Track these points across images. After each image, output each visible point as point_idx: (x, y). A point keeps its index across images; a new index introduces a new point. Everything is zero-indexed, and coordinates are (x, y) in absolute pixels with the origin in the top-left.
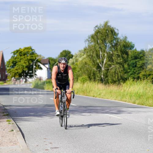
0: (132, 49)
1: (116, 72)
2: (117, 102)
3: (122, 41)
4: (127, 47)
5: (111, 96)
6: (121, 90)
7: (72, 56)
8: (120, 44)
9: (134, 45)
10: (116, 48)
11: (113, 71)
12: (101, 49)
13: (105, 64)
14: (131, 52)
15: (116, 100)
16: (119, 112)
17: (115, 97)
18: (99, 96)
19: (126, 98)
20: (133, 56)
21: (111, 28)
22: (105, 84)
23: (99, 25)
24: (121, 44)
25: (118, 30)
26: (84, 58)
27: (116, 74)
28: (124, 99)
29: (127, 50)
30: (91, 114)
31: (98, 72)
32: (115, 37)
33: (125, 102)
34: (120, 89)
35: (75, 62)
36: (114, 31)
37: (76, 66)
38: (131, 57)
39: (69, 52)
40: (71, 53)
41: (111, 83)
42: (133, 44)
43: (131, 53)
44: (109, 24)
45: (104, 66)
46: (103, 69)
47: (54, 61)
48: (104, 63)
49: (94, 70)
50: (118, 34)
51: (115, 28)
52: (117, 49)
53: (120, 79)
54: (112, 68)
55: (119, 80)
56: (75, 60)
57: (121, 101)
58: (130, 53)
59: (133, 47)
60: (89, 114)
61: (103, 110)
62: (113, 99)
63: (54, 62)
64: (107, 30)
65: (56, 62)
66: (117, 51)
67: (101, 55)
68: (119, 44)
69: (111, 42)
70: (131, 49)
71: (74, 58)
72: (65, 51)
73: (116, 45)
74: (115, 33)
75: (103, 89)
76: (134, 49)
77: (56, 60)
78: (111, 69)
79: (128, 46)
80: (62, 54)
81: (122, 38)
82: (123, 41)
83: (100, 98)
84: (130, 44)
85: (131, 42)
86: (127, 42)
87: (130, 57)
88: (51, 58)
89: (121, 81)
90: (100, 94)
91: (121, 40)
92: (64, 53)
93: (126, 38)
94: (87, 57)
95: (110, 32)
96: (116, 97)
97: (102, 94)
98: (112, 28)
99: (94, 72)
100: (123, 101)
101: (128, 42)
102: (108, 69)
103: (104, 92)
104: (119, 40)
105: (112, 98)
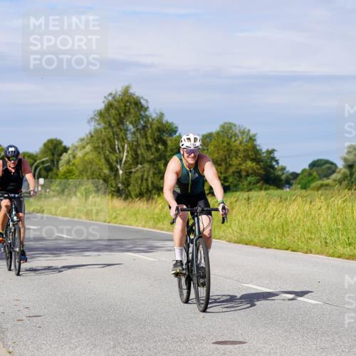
0: (174, 136)
1: (145, 177)
2: (148, 231)
3: (155, 121)
4: (164, 131)
5: (137, 220)
6: (154, 209)
7: (66, 150)
8: (151, 127)
9: (176, 127)
10: (143, 134)
11: (139, 174)
12: (117, 135)
13: (125, 164)
14: (171, 140)
15: (144, 227)
16: (151, 249)
17: (143, 223)
18: (115, 220)
19: (163, 224)
20: (174, 147)
21: (135, 97)
22: (126, 198)
23: (114, 93)
24: (154, 126)
25: (147, 101)
26: (87, 153)
27: (144, 181)
28: (160, 225)
29: (165, 138)
30: (100, 253)
31: (113, 177)
32: (142, 113)
33: (162, 230)
34: (153, 207)
35: (72, 159)
36: (140, 103)
37: (74, 167)
38: (171, 150)
39: (60, 143)
40: (64, 144)
41: (137, 196)
42: (174, 126)
43: (172, 142)
44: (131, 91)
45: (122, 165)
46: (121, 172)
47: (33, 159)
48: (123, 162)
49: (105, 173)
50: (148, 108)
51: (142, 98)
52: (146, 135)
53: (152, 190)
54: (137, 170)
55: (150, 192)
56: (71, 156)
57: (154, 228)
58: (169, 142)
59: (175, 132)
60: (97, 253)
61: (122, 246)
62: (140, 225)
63: (32, 161)
64: (127, 101)
65: (36, 161)
66: (146, 138)
67: (117, 147)
68: (149, 126)
69: (135, 123)
70: (171, 135)
71: (70, 152)
72: (51, 141)
73: (144, 127)
74: (142, 106)
75: (122, 207)
76: (177, 134)
77: (36, 156)
78: (135, 172)
79: (167, 129)
80: (48, 147)
81: (154, 116)
82: (158, 121)
83: (116, 223)
84: (169, 126)
85: (172, 123)
86: (164, 122)
87: (169, 149)
88: (28, 153)
89: (154, 192)
90: (115, 218)
91: (153, 120)
92: (50, 145)
93: (162, 115)
94: (91, 151)
95: (133, 106)
96: (146, 223)
97: (121, 218)
98: (137, 97)
99: (105, 177)
100: (158, 229)
101: (167, 122)
102: (131, 173)
103: (124, 213)
104: (150, 120)
105: (137, 224)
